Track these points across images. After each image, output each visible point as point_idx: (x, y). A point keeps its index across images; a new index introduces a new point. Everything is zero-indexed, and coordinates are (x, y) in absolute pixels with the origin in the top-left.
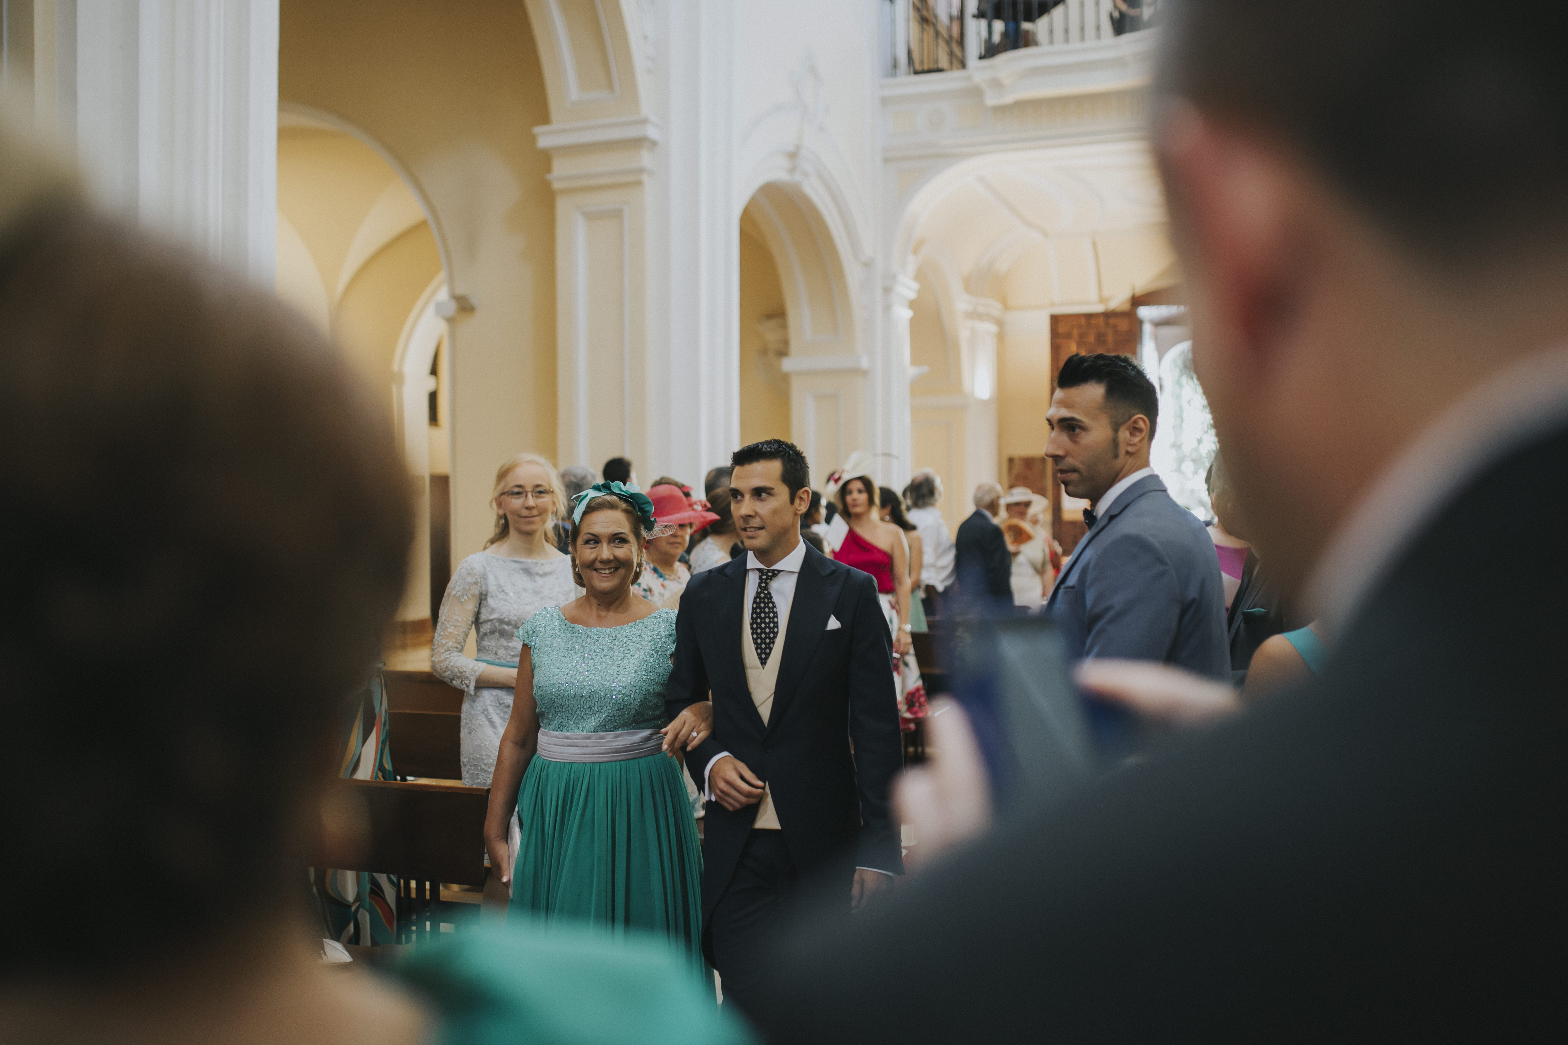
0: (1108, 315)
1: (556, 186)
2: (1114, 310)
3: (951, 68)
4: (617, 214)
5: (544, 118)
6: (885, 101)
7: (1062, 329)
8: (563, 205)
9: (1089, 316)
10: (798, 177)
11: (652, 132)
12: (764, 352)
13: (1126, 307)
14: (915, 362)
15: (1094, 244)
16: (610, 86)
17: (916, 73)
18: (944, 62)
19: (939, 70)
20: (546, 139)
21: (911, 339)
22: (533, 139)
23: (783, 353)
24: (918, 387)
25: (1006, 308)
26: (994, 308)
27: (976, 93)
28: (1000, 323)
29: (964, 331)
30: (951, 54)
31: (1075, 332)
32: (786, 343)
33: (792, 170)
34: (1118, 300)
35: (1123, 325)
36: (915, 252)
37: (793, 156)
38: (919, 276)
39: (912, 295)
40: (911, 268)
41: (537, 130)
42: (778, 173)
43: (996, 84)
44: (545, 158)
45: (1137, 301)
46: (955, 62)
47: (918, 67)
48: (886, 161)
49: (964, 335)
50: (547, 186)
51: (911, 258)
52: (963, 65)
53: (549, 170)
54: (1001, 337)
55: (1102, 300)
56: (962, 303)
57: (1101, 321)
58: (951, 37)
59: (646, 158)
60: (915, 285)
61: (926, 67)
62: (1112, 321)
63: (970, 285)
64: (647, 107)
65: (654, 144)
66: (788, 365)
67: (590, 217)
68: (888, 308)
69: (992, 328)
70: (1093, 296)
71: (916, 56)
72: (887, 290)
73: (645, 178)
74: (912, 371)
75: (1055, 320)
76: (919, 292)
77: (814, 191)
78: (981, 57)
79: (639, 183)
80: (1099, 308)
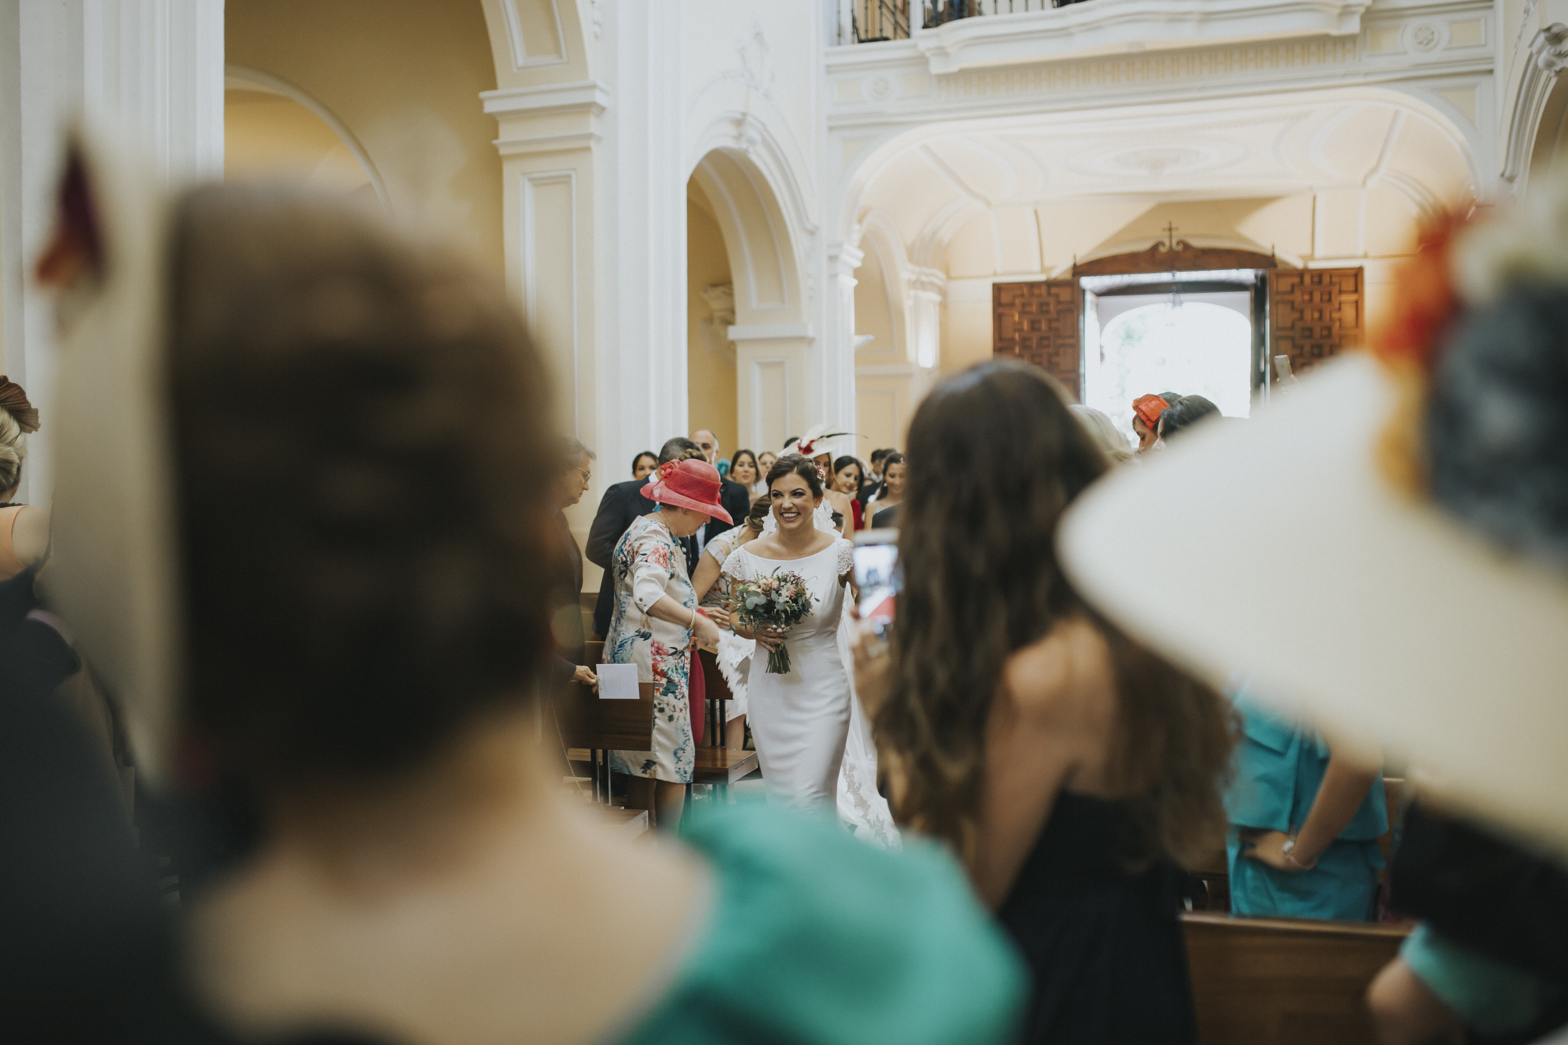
0: (1050, 284)
1: (503, 151)
2: (1054, 279)
3: (895, 38)
4: (565, 180)
5: (492, 84)
6: (830, 69)
7: (1005, 298)
8: (508, 170)
9: (1032, 285)
10: (744, 145)
11: (599, 98)
12: (710, 320)
13: (1068, 276)
14: (859, 331)
15: (1036, 213)
16: (558, 51)
17: (861, 41)
18: (888, 31)
19: (886, 39)
20: (492, 102)
21: (855, 308)
22: (480, 103)
23: (729, 321)
24: (862, 355)
25: (949, 278)
26: (939, 277)
27: (922, 61)
28: (943, 293)
29: (907, 299)
30: (896, 24)
31: (1018, 301)
32: (732, 311)
33: (739, 137)
34: (1060, 269)
35: (1065, 295)
36: (860, 221)
37: (739, 123)
38: (863, 245)
39: (858, 264)
40: (856, 237)
41: (483, 95)
42: (725, 141)
43: (941, 52)
44: (492, 123)
45: (1079, 270)
46: (899, 31)
47: (863, 37)
48: (831, 129)
49: (908, 304)
50: (495, 149)
51: (856, 227)
52: (908, 35)
53: (496, 136)
54: (944, 306)
55: (1043, 270)
56: (905, 272)
57: (1044, 290)
58: (895, 6)
59: (593, 125)
60: (860, 254)
61: (870, 36)
62: (1054, 290)
63: (912, 255)
64: (595, 74)
65: (603, 109)
66: (733, 333)
67: (538, 183)
68: (834, 276)
69: (937, 298)
70: (1036, 267)
71: (861, 25)
72: (833, 259)
73: (592, 144)
74: (858, 340)
75: (998, 289)
76: (864, 260)
77: (760, 158)
78: (925, 26)
79: (588, 149)
80: (1042, 278)
